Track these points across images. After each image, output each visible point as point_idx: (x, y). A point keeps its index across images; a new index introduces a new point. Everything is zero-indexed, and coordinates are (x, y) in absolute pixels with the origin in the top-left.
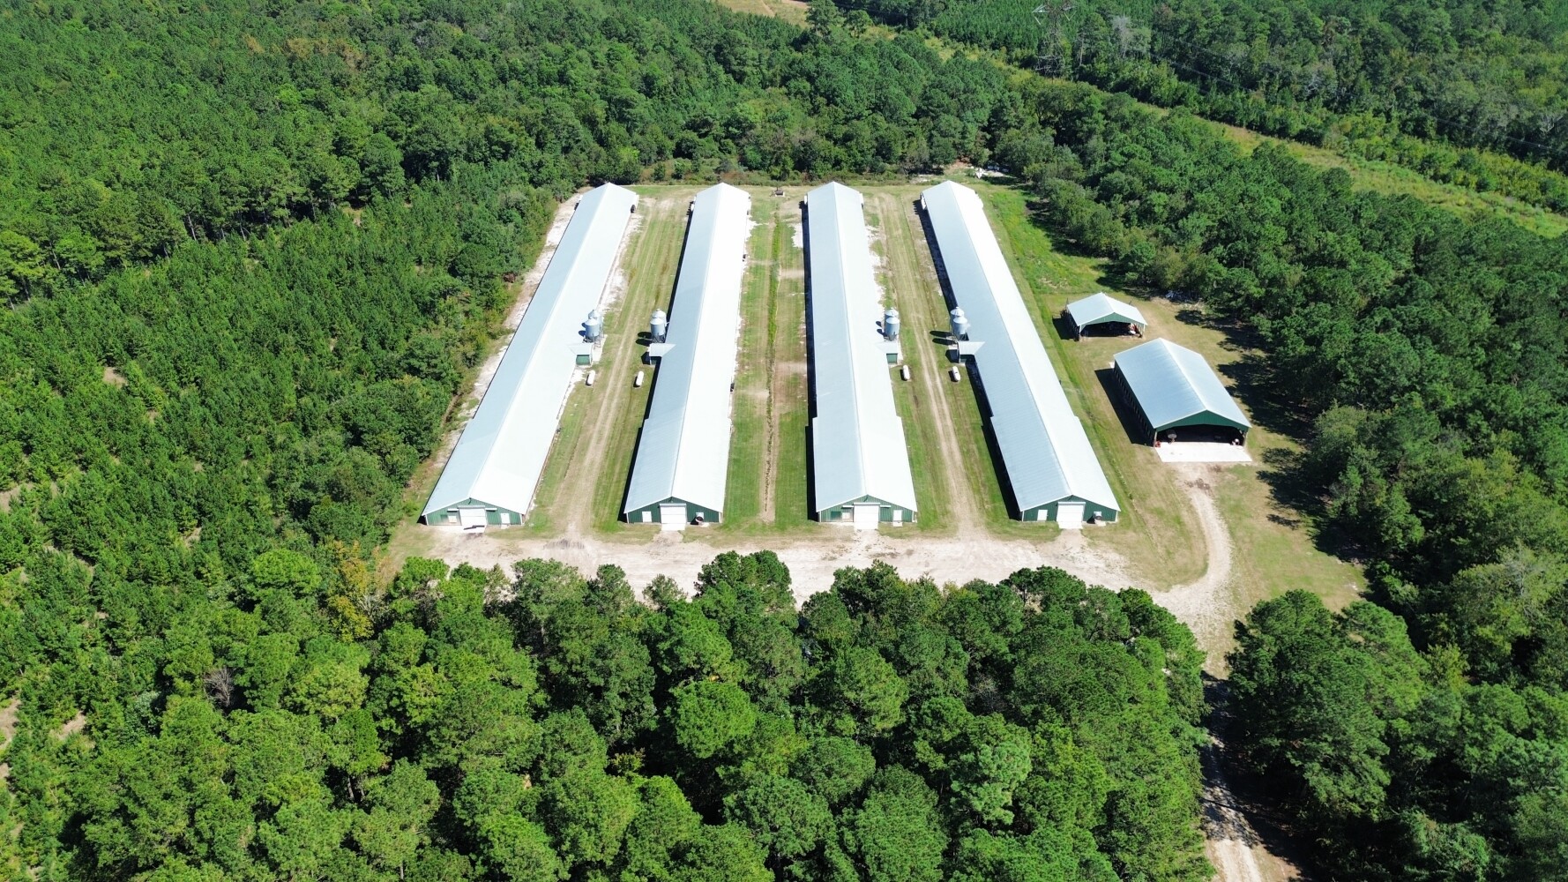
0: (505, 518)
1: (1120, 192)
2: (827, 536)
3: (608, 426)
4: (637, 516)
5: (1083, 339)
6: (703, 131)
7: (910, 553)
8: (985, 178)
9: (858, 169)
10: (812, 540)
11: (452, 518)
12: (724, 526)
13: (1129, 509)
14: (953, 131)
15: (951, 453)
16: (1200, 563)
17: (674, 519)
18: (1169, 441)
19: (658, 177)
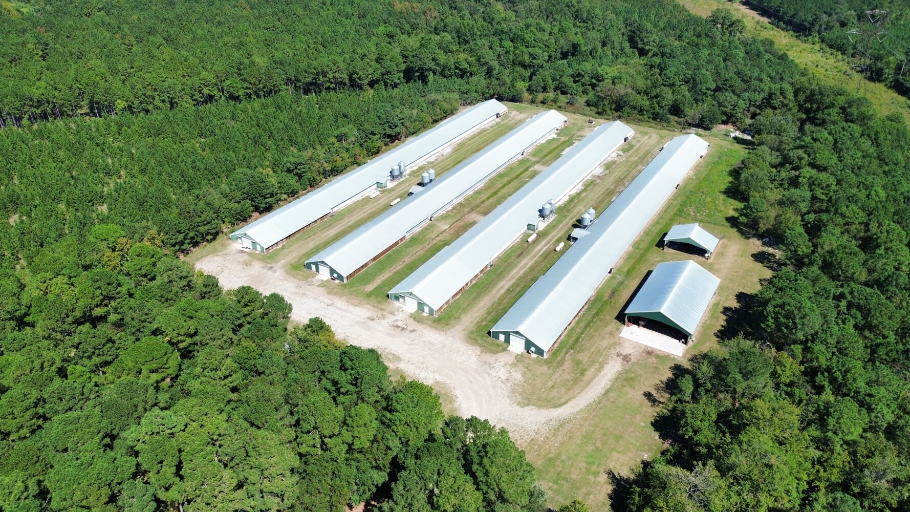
1: (791, 163)
2: (383, 307)
3: (354, 221)
5: (666, 249)
10: (374, 307)
15: (502, 288)
16: (563, 400)
18: (638, 325)
19: (533, 102)
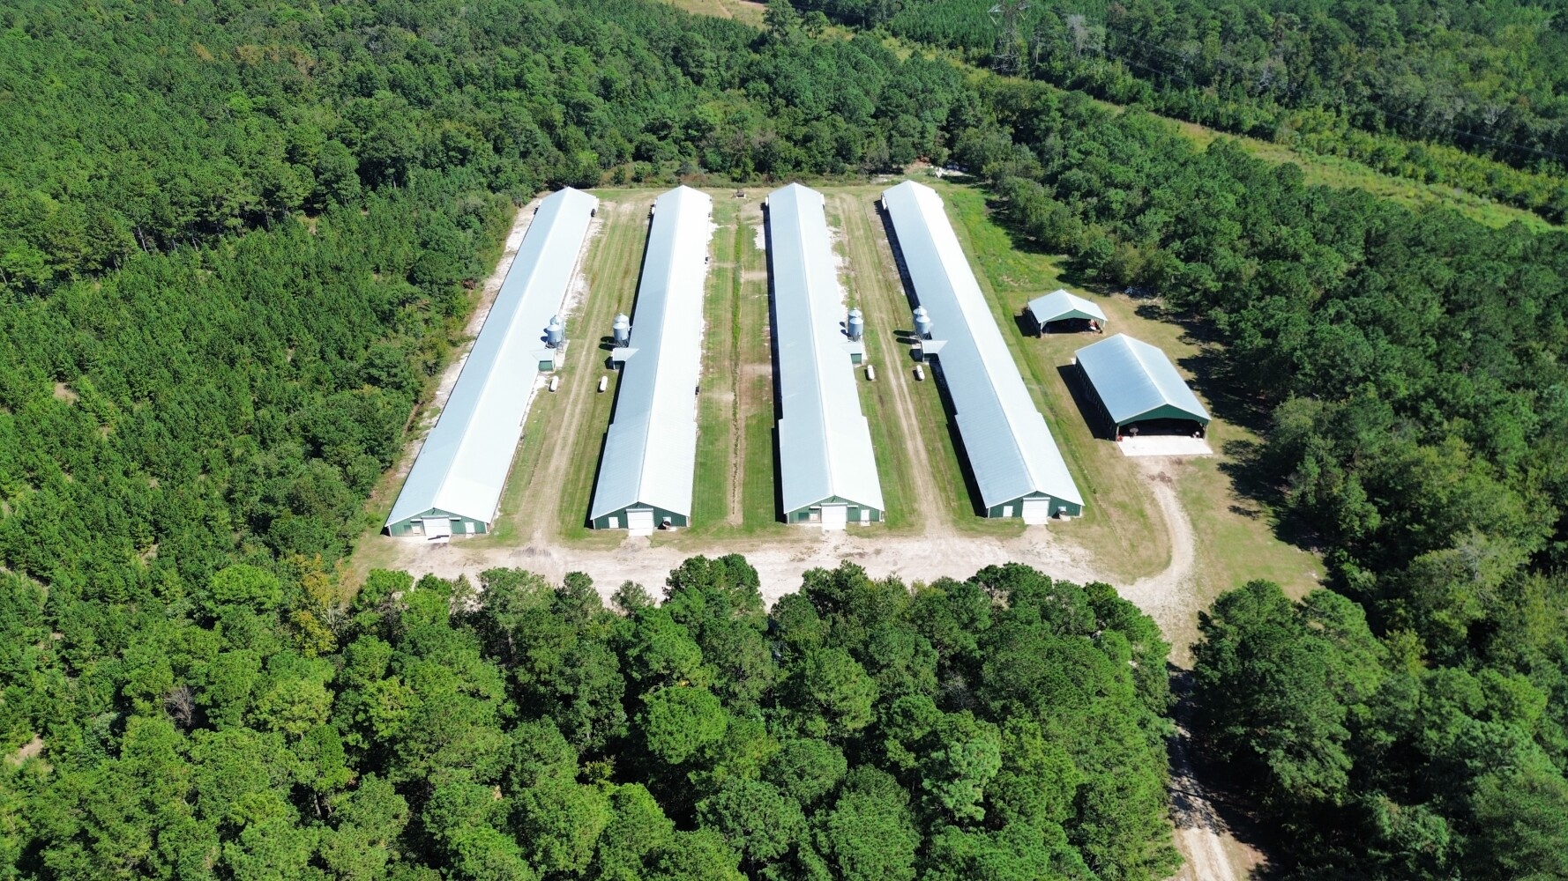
0: (470, 527)
1: (1078, 189)
2: (795, 537)
3: (572, 432)
4: (603, 522)
5: (1045, 336)
6: (663, 134)
7: (878, 552)
8: (945, 177)
9: (819, 170)
10: (780, 542)
11: (416, 529)
12: (692, 530)
13: (1093, 504)
14: (912, 131)
15: (916, 452)
16: (1164, 555)
17: (641, 524)
18: (1131, 435)
19: (618, 181)
